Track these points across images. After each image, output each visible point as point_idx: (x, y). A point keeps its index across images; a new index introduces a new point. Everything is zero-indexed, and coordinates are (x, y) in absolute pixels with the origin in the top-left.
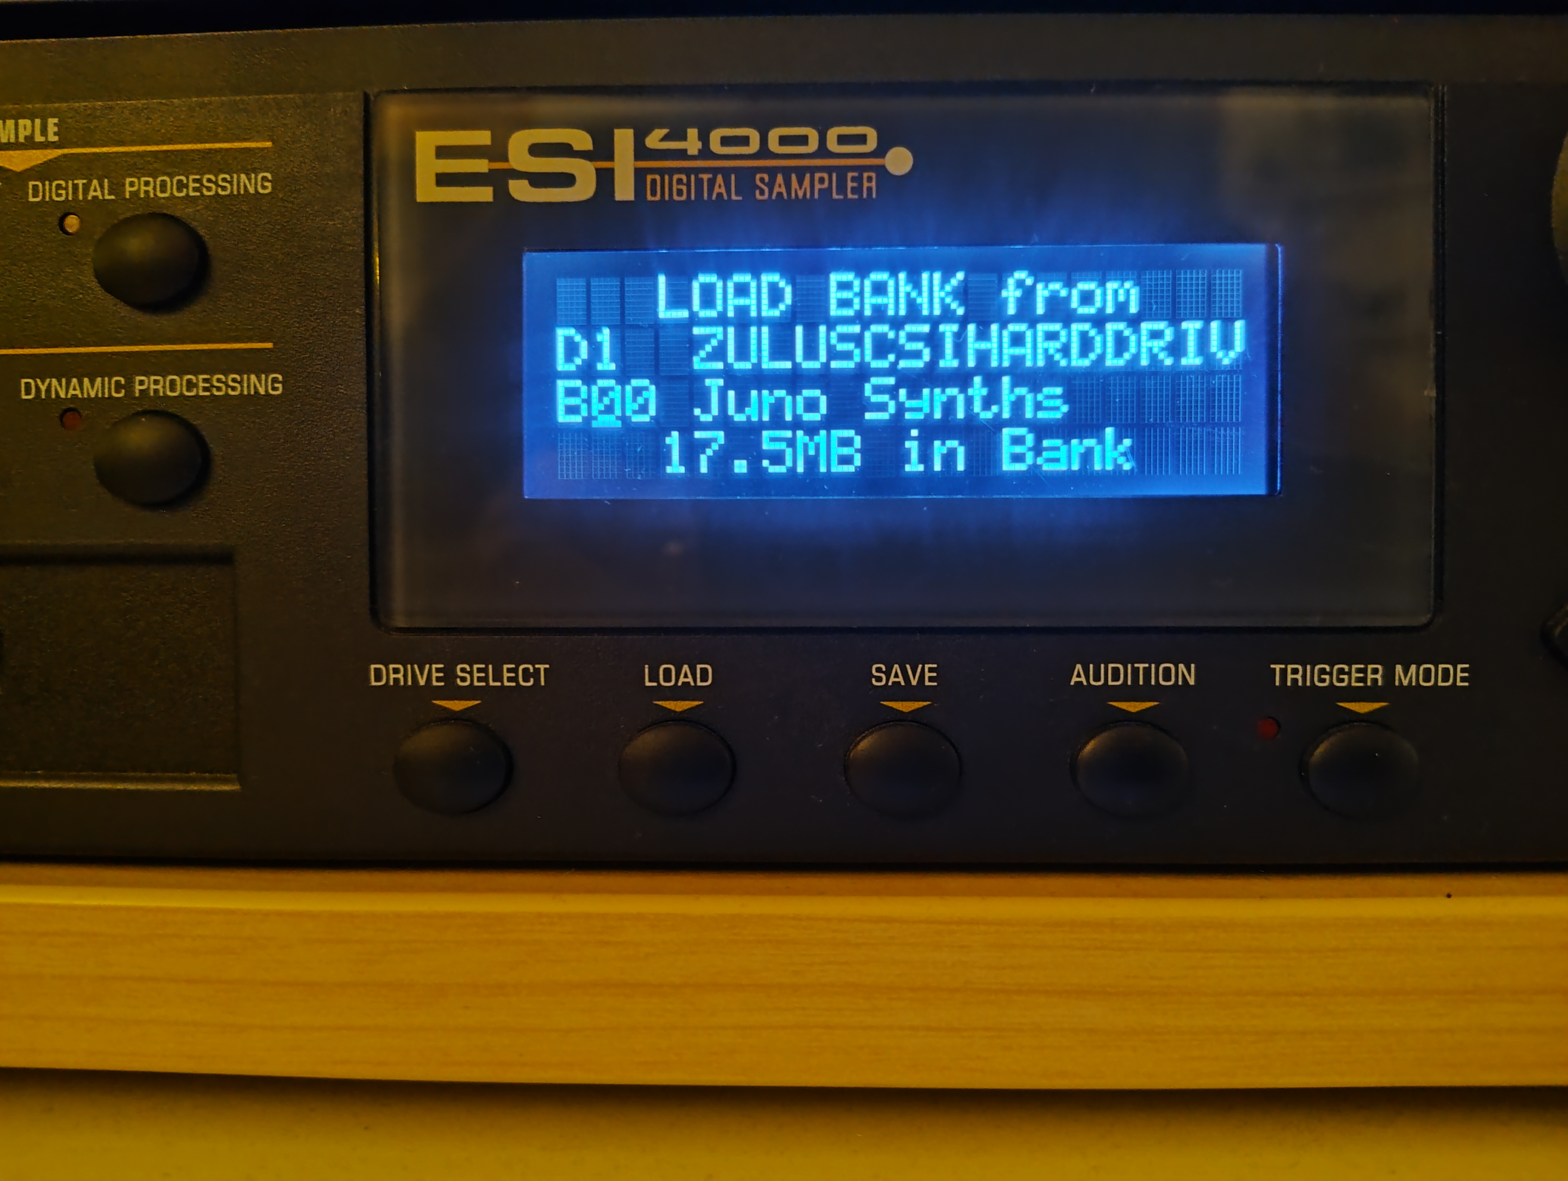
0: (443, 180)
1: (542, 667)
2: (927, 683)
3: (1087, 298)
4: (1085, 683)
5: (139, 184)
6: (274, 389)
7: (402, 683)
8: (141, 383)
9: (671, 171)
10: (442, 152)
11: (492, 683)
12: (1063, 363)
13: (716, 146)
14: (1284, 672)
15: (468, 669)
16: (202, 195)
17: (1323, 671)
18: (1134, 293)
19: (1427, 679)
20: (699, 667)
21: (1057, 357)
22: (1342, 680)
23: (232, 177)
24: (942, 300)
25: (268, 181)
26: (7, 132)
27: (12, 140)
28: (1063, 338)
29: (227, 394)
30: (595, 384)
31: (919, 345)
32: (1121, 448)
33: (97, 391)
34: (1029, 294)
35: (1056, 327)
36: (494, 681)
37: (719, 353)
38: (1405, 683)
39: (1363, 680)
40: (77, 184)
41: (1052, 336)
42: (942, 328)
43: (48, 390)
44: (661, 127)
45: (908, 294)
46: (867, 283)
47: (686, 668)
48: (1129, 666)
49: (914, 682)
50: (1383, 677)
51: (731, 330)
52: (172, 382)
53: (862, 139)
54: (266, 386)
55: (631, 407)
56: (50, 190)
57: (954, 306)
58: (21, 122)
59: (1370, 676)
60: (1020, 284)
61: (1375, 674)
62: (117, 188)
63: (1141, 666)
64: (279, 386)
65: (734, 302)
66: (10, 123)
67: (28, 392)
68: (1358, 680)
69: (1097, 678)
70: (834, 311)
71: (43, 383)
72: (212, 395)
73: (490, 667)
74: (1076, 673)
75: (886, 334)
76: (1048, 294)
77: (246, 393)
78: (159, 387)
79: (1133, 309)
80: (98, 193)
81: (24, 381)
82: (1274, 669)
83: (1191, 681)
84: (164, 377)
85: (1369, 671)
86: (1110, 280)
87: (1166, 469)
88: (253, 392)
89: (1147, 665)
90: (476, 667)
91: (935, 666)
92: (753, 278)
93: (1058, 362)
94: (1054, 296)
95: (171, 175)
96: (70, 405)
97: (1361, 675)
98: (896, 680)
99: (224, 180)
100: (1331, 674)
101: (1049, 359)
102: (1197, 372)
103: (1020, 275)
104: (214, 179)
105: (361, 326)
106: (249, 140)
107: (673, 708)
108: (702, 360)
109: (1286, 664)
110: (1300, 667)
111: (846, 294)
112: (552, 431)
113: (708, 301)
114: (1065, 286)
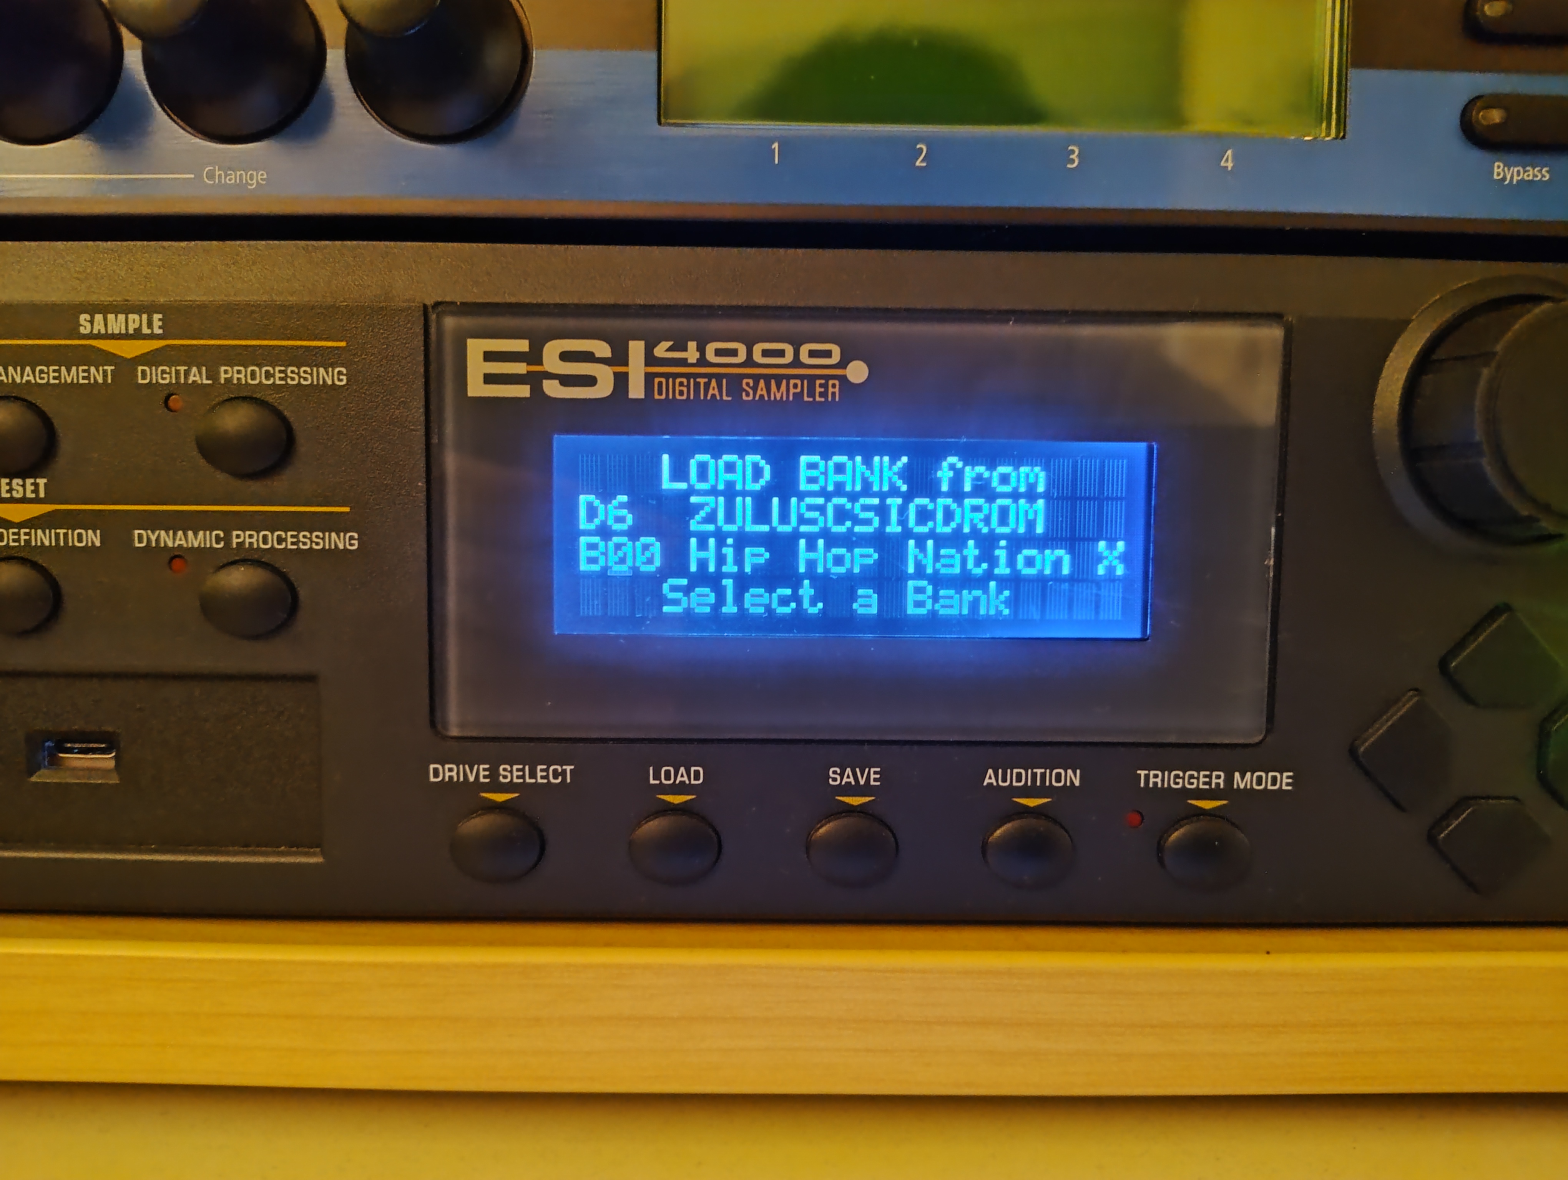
0: (489, 379)
1: (568, 768)
2: (872, 783)
3: (1005, 479)
4: (995, 784)
5: (233, 372)
6: (351, 545)
7: (455, 779)
8: (238, 536)
9: (675, 376)
10: (489, 356)
11: (528, 780)
12: (985, 530)
13: (710, 356)
14: (1147, 777)
15: (509, 769)
16: (287, 384)
17: (1177, 776)
18: (1042, 475)
19: (1259, 782)
20: (693, 769)
21: (981, 525)
22: (1192, 784)
23: (312, 370)
24: (890, 479)
25: (343, 374)
26: (118, 325)
27: (123, 331)
28: (986, 510)
29: (311, 548)
30: (611, 540)
31: (870, 515)
33: (200, 542)
34: (958, 476)
35: (980, 501)
36: (530, 778)
37: (711, 518)
38: (1242, 786)
39: (1209, 783)
40: (179, 370)
41: (976, 509)
42: (889, 501)
43: (158, 540)
45: (863, 474)
46: (831, 464)
47: (682, 770)
48: (1030, 771)
49: (862, 782)
50: (1225, 781)
51: (721, 499)
52: (265, 537)
53: (828, 354)
54: (345, 543)
55: (640, 559)
56: (157, 374)
58: (131, 316)
59: (1214, 781)
60: (952, 467)
61: (1218, 779)
62: (213, 375)
63: (1039, 771)
64: (356, 542)
65: (724, 477)
66: (121, 317)
67: (140, 541)
68: (1205, 783)
69: (1004, 780)
70: (803, 486)
71: (153, 535)
72: (299, 548)
73: (527, 768)
74: (988, 776)
75: (844, 505)
76: (974, 475)
77: (327, 547)
78: (254, 540)
79: (1041, 489)
80: (197, 378)
81: (137, 532)
82: (1140, 775)
83: (1077, 783)
84: (258, 533)
85: (1214, 777)
86: (1023, 465)
87: (1063, 615)
88: (333, 547)
89: (1043, 770)
90: (515, 767)
91: (878, 769)
92: (739, 458)
93: (981, 529)
94: (979, 477)
95: (260, 366)
96: (177, 553)
97: (1207, 780)
98: (848, 780)
99: (305, 372)
100: (1183, 778)
101: (973, 527)
102: (1089, 539)
103: (952, 459)
104: (296, 371)
105: (422, 496)
106: (326, 339)
107: (672, 801)
108: (698, 523)
109: (1149, 770)
110: (1160, 773)
111: (813, 473)
112: (576, 578)
113: (703, 476)
114: (987, 470)
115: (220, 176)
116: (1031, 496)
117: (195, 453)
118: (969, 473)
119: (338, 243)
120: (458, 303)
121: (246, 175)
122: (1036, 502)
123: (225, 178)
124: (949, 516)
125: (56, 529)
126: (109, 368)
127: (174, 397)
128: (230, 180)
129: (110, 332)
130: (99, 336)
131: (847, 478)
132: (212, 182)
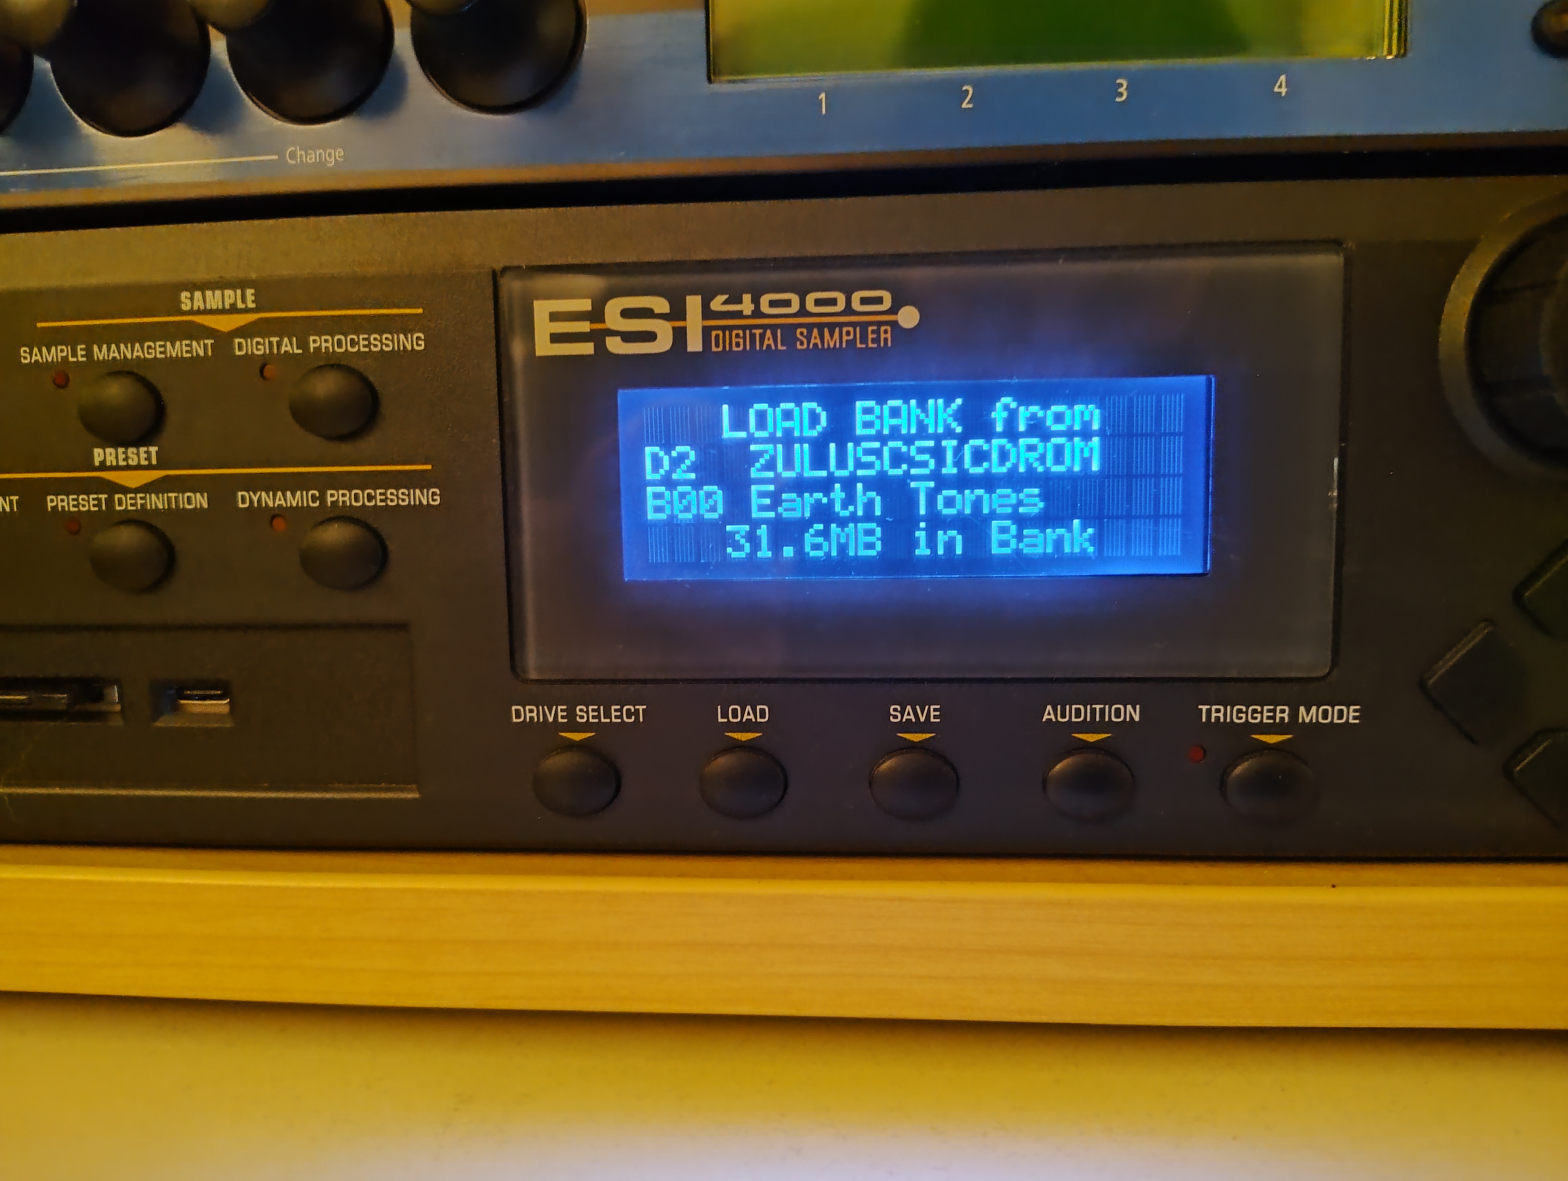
0: (556, 338)
1: (641, 708)
2: (932, 720)
3: (1059, 418)
4: (1054, 720)
5: (321, 341)
6: (433, 500)
7: (536, 720)
8: (332, 495)
9: (731, 328)
10: (555, 317)
11: (603, 720)
12: (1040, 469)
13: (765, 308)
14: (1209, 712)
15: (585, 709)
16: (371, 350)
17: (1240, 711)
18: (1097, 413)
19: (1325, 717)
20: (758, 707)
21: (1036, 464)
22: (1256, 718)
23: (393, 337)
24: (945, 420)
25: (422, 340)
26: (216, 300)
27: (221, 307)
28: (1040, 450)
29: (398, 505)
30: (676, 490)
31: (926, 457)
32: (1086, 536)
33: (298, 501)
34: (1013, 416)
35: (1034, 441)
36: (605, 718)
37: (771, 465)
38: (1307, 720)
39: (1274, 718)
40: (272, 341)
41: (1031, 448)
42: (944, 443)
43: (259, 500)
44: (723, 294)
45: (918, 416)
46: (886, 408)
47: (748, 708)
48: (1089, 707)
49: (922, 719)
50: (1289, 715)
51: (780, 447)
52: (356, 495)
53: (879, 300)
54: (428, 499)
55: (704, 507)
56: (252, 346)
57: (954, 425)
58: (227, 292)
59: (1278, 715)
60: (1006, 407)
61: (1283, 713)
62: (303, 344)
63: (1098, 707)
64: (438, 498)
65: (783, 424)
66: (218, 293)
67: (243, 502)
68: (1269, 718)
69: (1063, 716)
70: (860, 431)
71: (255, 496)
72: (387, 505)
73: (602, 708)
74: (1047, 712)
75: (900, 448)
76: (1028, 415)
77: (412, 503)
78: (346, 499)
79: (1096, 426)
80: (289, 348)
81: (240, 494)
82: (1201, 710)
83: (1137, 718)
84: (350, 491)
85: (1278, 711)
86: (1078, 404)
87: (1121, 552)
88: (417, 503)
89: (1102, 706)
90: (590, 708)
91: (938, 707)
92: (797, 406)
93: (1036, 469)
94: (1033, 416)
95: (346, 335)
96: (277, 512)
97: (1271, 714)
98: (909, 717)
99: (386, 339)
100: (1247, 713)
101: (1029, 466)
102: (1146, 476)
103: (1006, 400)
104: (379, 338)
105: (497, 452)
106: (405, 307)
107: (740, 738)
108: (758, 470)
109: (1211, 705)
110: (1222, 708)
111: (869, 418)
112: (644, 527)
113: (762, 423)
114: (1041, 409)
115: (301, 155)
116: (1086, 434)
117: (290, 419)
118: (1024, 413)
119: (413, 215)
120: (524, 267)
121: (325, 154)
122: (1091, 440)
123: (306, 158)
124: (1004, 456)
125: (167, 492)
126: (209, 342)
127: (268, 366)
128: (311, 158)
130: (199, 312)
131: (902, 421)
132: (294, 162)
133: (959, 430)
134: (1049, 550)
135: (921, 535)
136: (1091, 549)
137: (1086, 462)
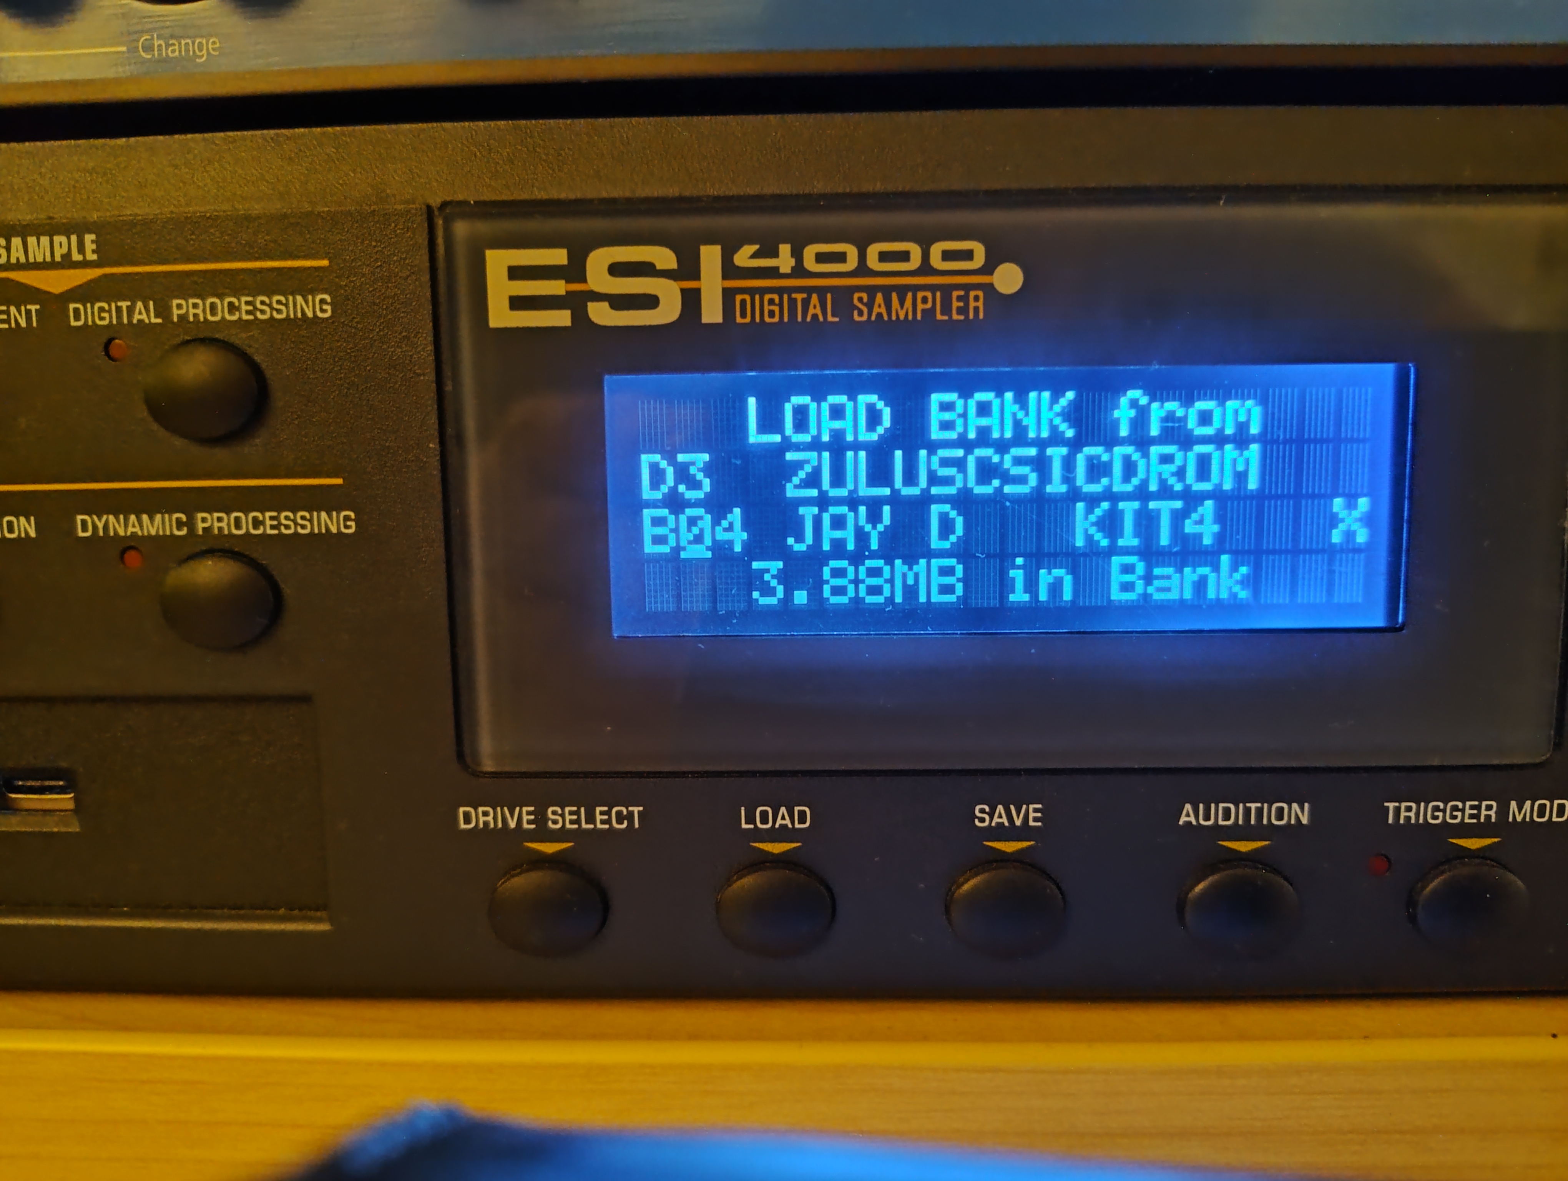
0: (518, 303)
1: (636, 810)
2: (1031, 823)
3: (1205, 418)
4: (1194, 823)
5: (188, 307)
6: (347, 527)
7: (492, 826)
8: (204, 520)
9: (763, 291)
10: (516, 273)
11: (584, 826)
12: (1179, 487)
13: (810, 264)
14: (1397, 810)
15: (560, 812)
16: (256, 318)
17: (1437, 809)
18: (1257, 413)
19: (1541, 814)
20: (797, 809)
21: (1172, 481)
22: (1455, 817)
23: (287, 300)
24: (1051, 421)
25: (327, 303)
26: (42, 250)
27: (48, 259)
28: (1178, 462)
29: (296, 533)
30: (683, 513)
31: (1025, 470)
32: (1237, 576)
33: (158, 528)
34: (1142, 415)
35: (1171, 449)
36: (587, 823)
37: (813, 480)
38: (1519, 819)
39: (1477, 816)
40: (120, 307)
41: (1166, 459)
42: (1049, 451)
43: (106, 527)
44: (751, 242)
45: (1014, 415)
46: (972, 404)
47: (783, 810)
48: (1241, 805)
49: (1018, 823)
50: (1497, 813)
51: (826, 455)
52: (237, 519)
53: (968, 255)
54: (338, 525)
56: (93, 313)
57: (1063, 427)
58: (57, 239)
59: (1484, 812)
60: (1134, 403)
61: (1489, 810)
62: (163, 310)
63: (1253, 806)
64: (352, 524)
65: (829, 425)
66: (45, 240)
67: (85, 529)
68: (1472, 816)
69: (1207, 818)
70: (936, 434)
71: (100, 520)
72: (281, 534)
73: (583, 809)
74: (1185, 813)
75: (990, 458)
76: (1162, 414)
77: (316, 531)
79: (1255, 430)
80: (144, 316)
81: (79, 518)
82: (1388, 808)
83: (1305, 821)
84: (229, 514)
85: (1483, 807)
86: (1230, 398)
87: (1283, 598)
88: (324, 531)
89: (1259, 805)
90: (567, 809)
91: (1039, 806)
92: (849, 399)
93: (1172, 486)
94: (1169, 417)
95: (221, 297)
96: (131, 543)
97: (1475, 812)
98: (1000, 820)
99: (278, 302)
100: (1444, 811)
102: (1320, 496)
103: (1134, 393)
104: (267, 301)
105: (435, 462)
106: (306, 257)
107: (771, 850)
108: (796, 487)
109: (1400, 802)
110: (1414, 805)
111: (947, 416)
112: (640, 561)
113: (801, 424)
114: (1181, 406)
115: (160, 46)
116: (1241, 439)
117: (143, 412)
118: (1157, 411)
119: (316, 130)
120: (472, 202)
121: (193, 44)
122: (1247, 448)
123: (167, 49)
124: (1129, 468)
126: (33, 308)
127: (117, 341)
128: (173, 51)
129: (31, 260)
130: (19, 266)
131: (992, 421)
132: (149, 57)
133: (1070, 433)
134: (1188, 595)
135: (1017, 575)
136: (1243, 594)
137: (1241, 477)
